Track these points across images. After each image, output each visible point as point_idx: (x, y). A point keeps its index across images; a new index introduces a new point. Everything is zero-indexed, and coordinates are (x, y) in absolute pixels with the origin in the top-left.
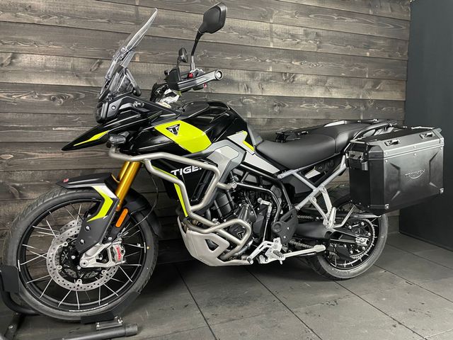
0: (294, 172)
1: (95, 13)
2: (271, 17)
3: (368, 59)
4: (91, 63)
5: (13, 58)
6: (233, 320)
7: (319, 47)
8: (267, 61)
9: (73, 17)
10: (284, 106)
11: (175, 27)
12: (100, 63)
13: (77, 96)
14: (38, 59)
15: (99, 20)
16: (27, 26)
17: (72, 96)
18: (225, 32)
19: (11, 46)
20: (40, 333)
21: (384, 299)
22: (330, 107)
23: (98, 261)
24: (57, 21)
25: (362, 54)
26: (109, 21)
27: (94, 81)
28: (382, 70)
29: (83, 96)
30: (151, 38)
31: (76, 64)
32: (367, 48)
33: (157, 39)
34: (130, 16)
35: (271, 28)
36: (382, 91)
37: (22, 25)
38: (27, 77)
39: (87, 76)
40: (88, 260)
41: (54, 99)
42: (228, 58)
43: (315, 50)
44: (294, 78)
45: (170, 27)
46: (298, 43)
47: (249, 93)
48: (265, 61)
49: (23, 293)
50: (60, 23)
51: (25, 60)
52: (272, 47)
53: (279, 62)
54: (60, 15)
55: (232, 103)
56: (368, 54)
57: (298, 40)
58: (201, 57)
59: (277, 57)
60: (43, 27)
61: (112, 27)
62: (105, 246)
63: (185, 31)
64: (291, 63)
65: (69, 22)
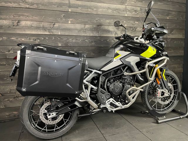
1: (52, 3)
2: (126, 3)
3: (168, 20)
4: (50, 24)
5: (18, 22)
6: (115, 134)
8: (124, 22)
9: (43, 5)
11: (86, 8)
12: (54, 24)
13: (45, 38)
14: (29, 23)
16: (24, 9)
17: (43, 39)
19: (17, 18)
21: (181, 126)
24: (36, 7)
25: (166, 18)
26: (58, 6)
27: (52, 32)
28: (174, 25)
29: (47, 38)
30: (75, 13)
31: (44, 25)
32: (168, 15)
33: (78, 13)
34: (66, 4)
35: (126, 7)
36: (174, 34)
37: (22, 9)
38: (24, 31)
39: (49, 30)
41: (35, 40)
44: (136, 29)
46: (137, 14)
50: (38, 7)
51: (23, 23)
52: (126, 16)
54: (37, 4)
56: (168, 18)
57: (138, 13)
58: (96, 21)
60: (31, 9)
61: (59, 9)
63: (89, 10)
65: (41, 7)
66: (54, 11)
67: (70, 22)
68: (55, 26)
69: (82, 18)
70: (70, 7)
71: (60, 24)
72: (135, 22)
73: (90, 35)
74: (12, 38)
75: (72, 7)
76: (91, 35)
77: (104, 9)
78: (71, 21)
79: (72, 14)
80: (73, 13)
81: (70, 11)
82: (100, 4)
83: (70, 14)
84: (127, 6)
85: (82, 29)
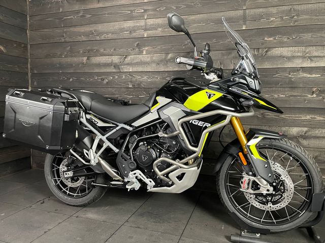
66: (126, 40)
67: (144, 53)
68: (126, 60)
69: (161, 45)
70: (146, 30)
71: (133, 56)
72: (266, 39)
73: (174, 70)
74: (82, 79)
75: (150, 30)
76: (176, 70)
77: (200, 25)
78: (147, 50)
79: (149, 40)
80: (150, 38)
81: (145, 36)
82: (193, 17)
83: (146, 40)
84: (247, 11)
85: (161, 61)
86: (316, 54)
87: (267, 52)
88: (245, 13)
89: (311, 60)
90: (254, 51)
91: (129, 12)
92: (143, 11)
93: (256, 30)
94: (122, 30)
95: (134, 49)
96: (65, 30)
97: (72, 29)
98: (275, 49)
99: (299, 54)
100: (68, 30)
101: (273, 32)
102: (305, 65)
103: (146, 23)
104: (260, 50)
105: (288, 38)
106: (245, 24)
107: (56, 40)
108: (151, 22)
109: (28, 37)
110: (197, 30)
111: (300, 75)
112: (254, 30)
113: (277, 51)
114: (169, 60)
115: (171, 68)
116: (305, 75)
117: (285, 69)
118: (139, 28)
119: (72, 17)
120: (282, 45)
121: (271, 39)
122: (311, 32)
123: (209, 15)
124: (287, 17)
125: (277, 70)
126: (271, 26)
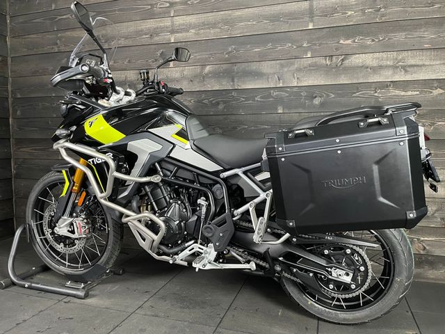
0: (239, 171)
7: (383, 15)
10: (328, 96)
15: (144, 36)
18: (254, 23)
20: (42, 277)
22: (403, 93)
23: (68, 231)
40: (60, 228)
42: (257, 50)
43: (378, 20)
45: (199, 30)
47: (281, 85)
48: (301, 46)
49: (35, 245)
53: (320, 45)
55: (261, 98)
59: (318, 39)
62: (71, 220)
64: (338, 42)
86: (412, 62)
87: (343, 60)
88: (311, 6)
89: (406, 71)
90: (326, 60)
91: (150, 7)
92: (168, 5)
93: (328, 30)
94: (139, 33)
95: (156, 60)
96: (59, 35)
97: (68, 33)
98: (354, 56)
99: (388, 63)
100: (63, 35)
101: (351, 31)
102: (396, 78)
103: (172, 22)
104: (334, 58)
105: (373, 40)
106: (312, 21)
107: (47, 49)
108: (179, 20)
109: (9, 46)
110: (245, 30)
111: (390, 92)
112: (324, 30)
113: (357, 60)
114: (207, 74)
115: (209, 86)
116: (397, 92)
117: (368, 85)
118: (162, 30)
119: (69, 16)
120: (363, 50)
121: (349, 42)
122: (405, 31)
123: (261, 8)
124: (369, 10)
125: (357, 87)
126: (349, 24)
